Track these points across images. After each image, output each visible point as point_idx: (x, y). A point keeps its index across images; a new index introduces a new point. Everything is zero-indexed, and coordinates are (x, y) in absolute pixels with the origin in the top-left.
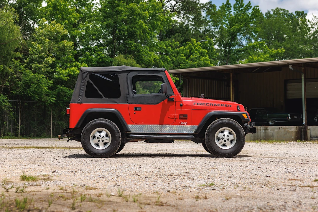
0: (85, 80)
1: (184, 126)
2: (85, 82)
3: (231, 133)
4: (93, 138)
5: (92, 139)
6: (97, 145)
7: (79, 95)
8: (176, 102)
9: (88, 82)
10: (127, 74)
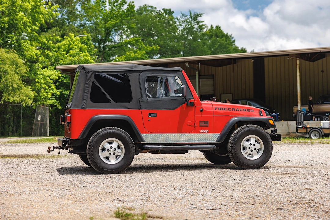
0: (89, 81)
1: (205, 134)
2: (89, 83)
3: (258, 141)
4: (102, 150)
5: (101, 152)
6: (107, 158)
7: (83, 99)
8: (195, 107)
9: (93, 83)
10: (139, 74)
